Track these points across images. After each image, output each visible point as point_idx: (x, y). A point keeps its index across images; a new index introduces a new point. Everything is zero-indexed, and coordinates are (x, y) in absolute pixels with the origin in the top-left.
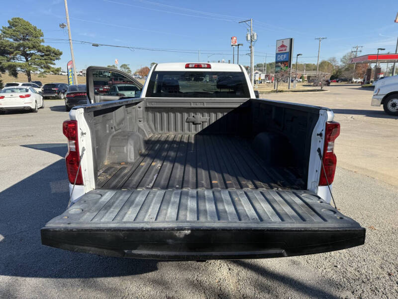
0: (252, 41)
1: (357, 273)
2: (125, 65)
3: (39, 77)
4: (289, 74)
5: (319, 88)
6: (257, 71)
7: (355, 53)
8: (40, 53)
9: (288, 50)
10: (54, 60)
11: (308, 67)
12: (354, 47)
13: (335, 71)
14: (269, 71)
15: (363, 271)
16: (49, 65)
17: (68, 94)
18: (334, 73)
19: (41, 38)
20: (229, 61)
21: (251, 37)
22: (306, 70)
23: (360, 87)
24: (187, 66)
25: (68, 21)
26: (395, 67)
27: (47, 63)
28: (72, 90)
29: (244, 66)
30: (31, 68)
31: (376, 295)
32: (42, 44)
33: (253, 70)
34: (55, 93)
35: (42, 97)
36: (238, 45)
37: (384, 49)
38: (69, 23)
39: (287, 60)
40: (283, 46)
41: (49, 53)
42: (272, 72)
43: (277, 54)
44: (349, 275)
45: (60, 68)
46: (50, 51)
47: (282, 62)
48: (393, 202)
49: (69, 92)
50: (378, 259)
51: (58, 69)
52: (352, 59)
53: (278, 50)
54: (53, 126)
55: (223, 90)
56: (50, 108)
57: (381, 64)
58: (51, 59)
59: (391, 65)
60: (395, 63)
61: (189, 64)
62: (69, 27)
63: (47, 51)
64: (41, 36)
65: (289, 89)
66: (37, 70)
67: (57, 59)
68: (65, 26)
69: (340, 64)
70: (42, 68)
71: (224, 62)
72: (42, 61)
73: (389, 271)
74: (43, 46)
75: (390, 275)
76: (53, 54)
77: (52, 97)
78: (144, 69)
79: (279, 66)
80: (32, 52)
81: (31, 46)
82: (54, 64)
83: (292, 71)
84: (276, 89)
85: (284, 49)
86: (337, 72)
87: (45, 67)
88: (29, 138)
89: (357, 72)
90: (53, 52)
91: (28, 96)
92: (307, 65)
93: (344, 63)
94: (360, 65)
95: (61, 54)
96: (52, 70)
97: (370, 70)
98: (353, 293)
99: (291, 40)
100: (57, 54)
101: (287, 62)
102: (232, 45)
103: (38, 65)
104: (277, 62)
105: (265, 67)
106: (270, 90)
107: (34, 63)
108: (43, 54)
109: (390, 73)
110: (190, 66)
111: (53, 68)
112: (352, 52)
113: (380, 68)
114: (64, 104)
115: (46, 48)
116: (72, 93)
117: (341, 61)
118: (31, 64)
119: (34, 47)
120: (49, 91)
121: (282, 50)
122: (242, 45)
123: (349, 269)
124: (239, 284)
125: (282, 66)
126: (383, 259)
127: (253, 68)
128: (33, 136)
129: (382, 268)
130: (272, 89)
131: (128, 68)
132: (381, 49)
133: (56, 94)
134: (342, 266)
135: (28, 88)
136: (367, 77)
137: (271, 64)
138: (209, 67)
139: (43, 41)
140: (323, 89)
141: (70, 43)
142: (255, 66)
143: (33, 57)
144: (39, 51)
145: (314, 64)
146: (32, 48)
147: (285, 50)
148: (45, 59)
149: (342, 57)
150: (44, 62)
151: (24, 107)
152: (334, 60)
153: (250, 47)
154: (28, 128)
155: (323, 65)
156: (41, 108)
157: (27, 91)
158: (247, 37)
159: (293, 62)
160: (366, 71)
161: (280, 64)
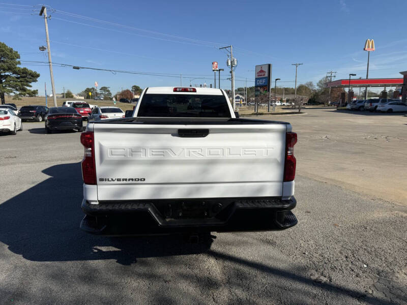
0: (232, 66)
1: (321, 258)
2: (105, 88)
3: (13, 99)
4: (269, 98)
5: (297, 111)
6: (238, 95)
7: (329, 78)
8: (15, 75)
9: (266, 75)
10: (30, 82)
11: (287, 91)
12: (328, 73)
13: (312, 95)
14: (250, 95)
15: (326, 256)
16: (26, 87)
17: (49, 116)
18: (311, 97)
19: (18, 60)
20: (211, 85)
21: (231, 62)
22: (285, 94)
23: (336, 109)
24: (175, 90)
25: (49, 44)
26: (367, 91)
27: (22, 85)
28: (53, 113)
29: (225, 90)
30: (5, 90)
31: (334, 271)
32: (18, 66)
33: (234, 94)
34: (33, 115)
35: (20, 120)
36: (219, 70)
37: (355, 75)
38: (49, 47)
39: (266, 84)
40: (262, 71)
41: (25, 75)
42: (252, 96)
43: (256, 79)
44: (314, 259)
45: (37, 90)
46: (26, 73)
47: (261, 87)
48: (355, 205)
49: (49, 114)
50: (338, 248)
51: (34, 91)
52: (326, 84)
53: (257, 75)
54: (35, 148)
55: (206, 111)
56: (29, 130)
57: (353, 88)
58: (27, 82)
59: (363, 89)
60: (366, 87)
61: (177, 88)
62: (49, 49)
63: (23, 73)
64: (18, 58)
65: (269, 111)
66: (12, 92)
67: (33, 81)
68: (46, 49)
69: (317, 88)
70: (17, 90)
71: (206, 86)
72: (17, 83)
73: (347, 255)
74: (20, 68)
75: (347, 257)
76: (30, 76)
77: (29, 119)
78: (125, 91)
79: (258, 91)
80: (7, 74)
81: (6, 68)
82: (31, 86)
83: (271, 95)
84: (256, 112)
85: (262, 74)
86: (315, 96)
87: (20, 89)
88: (13, 159)
89: (332, 96)
90: (30, 74)
91: (7, 118)
92: (286, 89)
93: (320, 87)
94: (335, 89)
95: (38, 76)
96: (28, 92)
97: (344, 94)
98: (317, 271)
99: (269, 66)
100: (34, 77)
101: (266, 86)
102: (214, 70)
103: (13, 87)
104: (256, 86)
105: (245, 91)
106: (251, 113)
107: (9, 85)
108: (19, 76)
109: (363, 97)
110: (178, 90)
111: (29, 90)
112: (327, 77)
113: (353, 92)
114: (44, 127)
115: (23, 70)
116: (54, 115)
117: (318, 85)
118: (6, 86)
119: (9, 69)
120: (27, 114)
121: (261, 75)
122: (223, 70)
123: (315, 255)
124: (225, 269)
125: (261, 90)
126: (343, 247)
127: (234, 92)
128: (15, 157)
129: (341, 253)
130: (253, 111)
131: (108, 91)
132: (353, 75)
133: (34, 117)
134: (309, 253)
135: (7, 110)
136: (342, 101)
137: (251, 88)
138: (194, 90)
139: (19, 63)
140: (301, 111)
141: (50, 65)
142: (236, 90)
143: (8, 79)
144: (14, 73)
145: (292, 88)
146: (7, 70)
147: (264, 75)
148: (21, 81)
149: (318, 82)
150: (19, 84)
151: (3, 129)
152: (311, 84)
153: (231, 72)
154: (9, 149)
155: (301, 89)
156: (19, 130)
157: (6, 113)
158: (228, 62)
159: (272, 86)
160: (340, 95)
161: (259, 88)
